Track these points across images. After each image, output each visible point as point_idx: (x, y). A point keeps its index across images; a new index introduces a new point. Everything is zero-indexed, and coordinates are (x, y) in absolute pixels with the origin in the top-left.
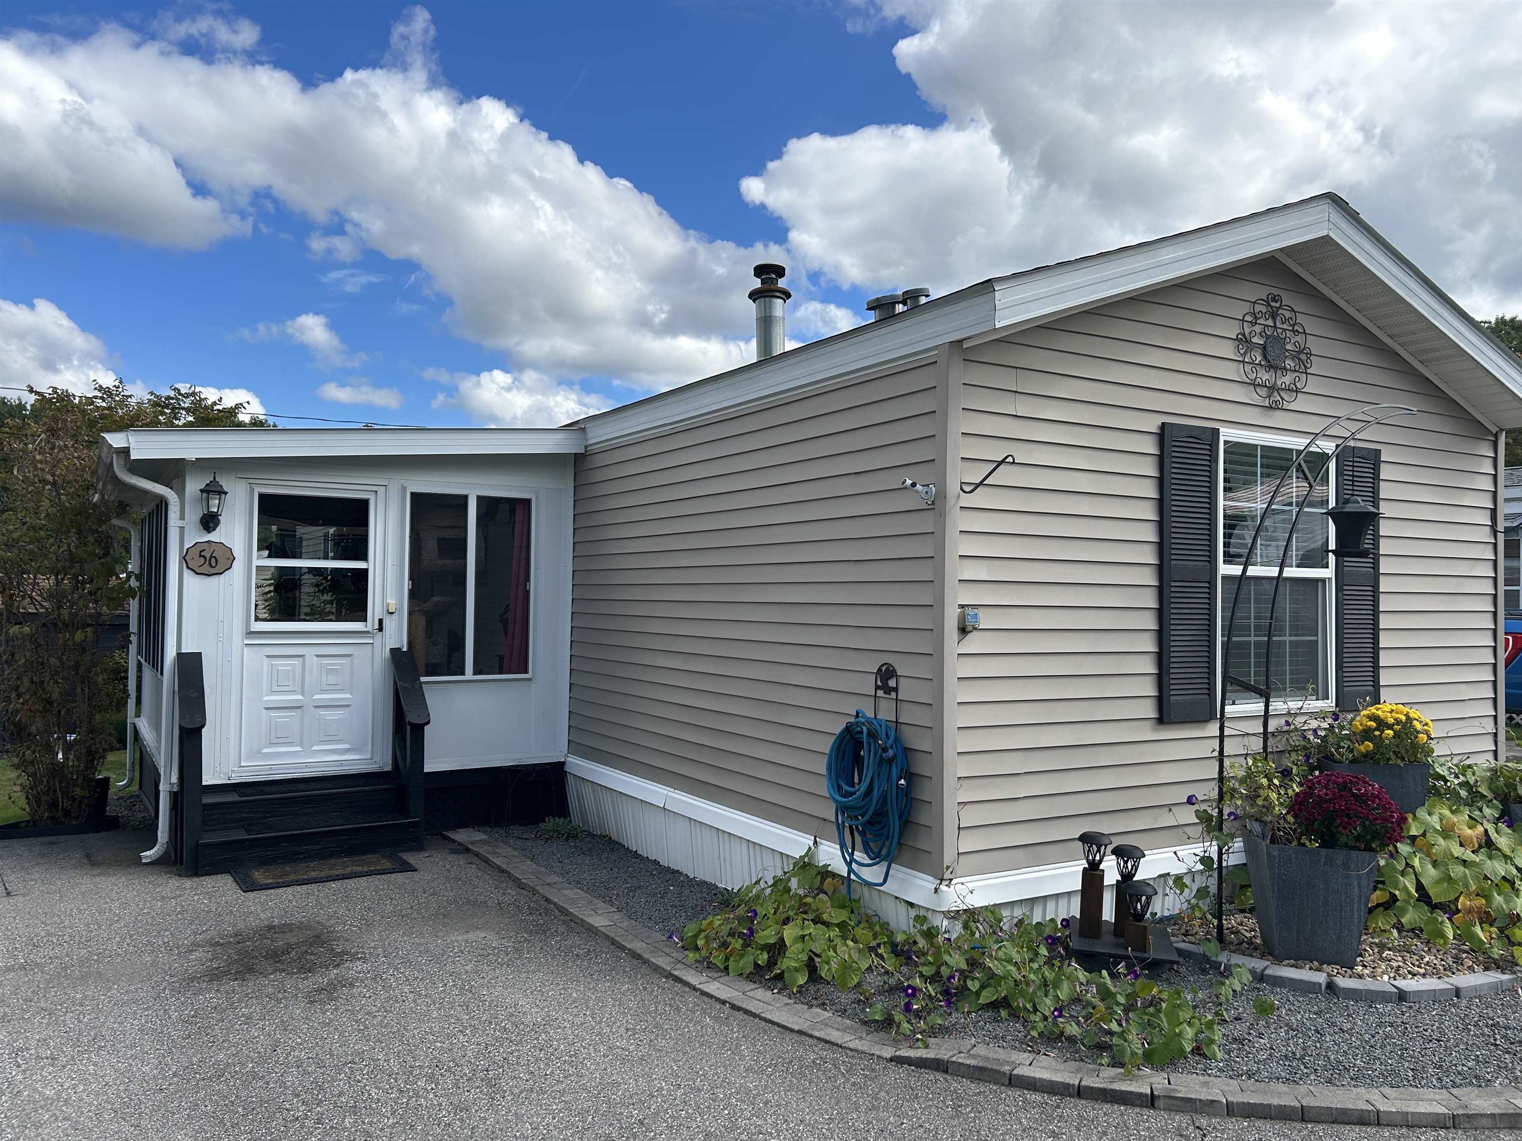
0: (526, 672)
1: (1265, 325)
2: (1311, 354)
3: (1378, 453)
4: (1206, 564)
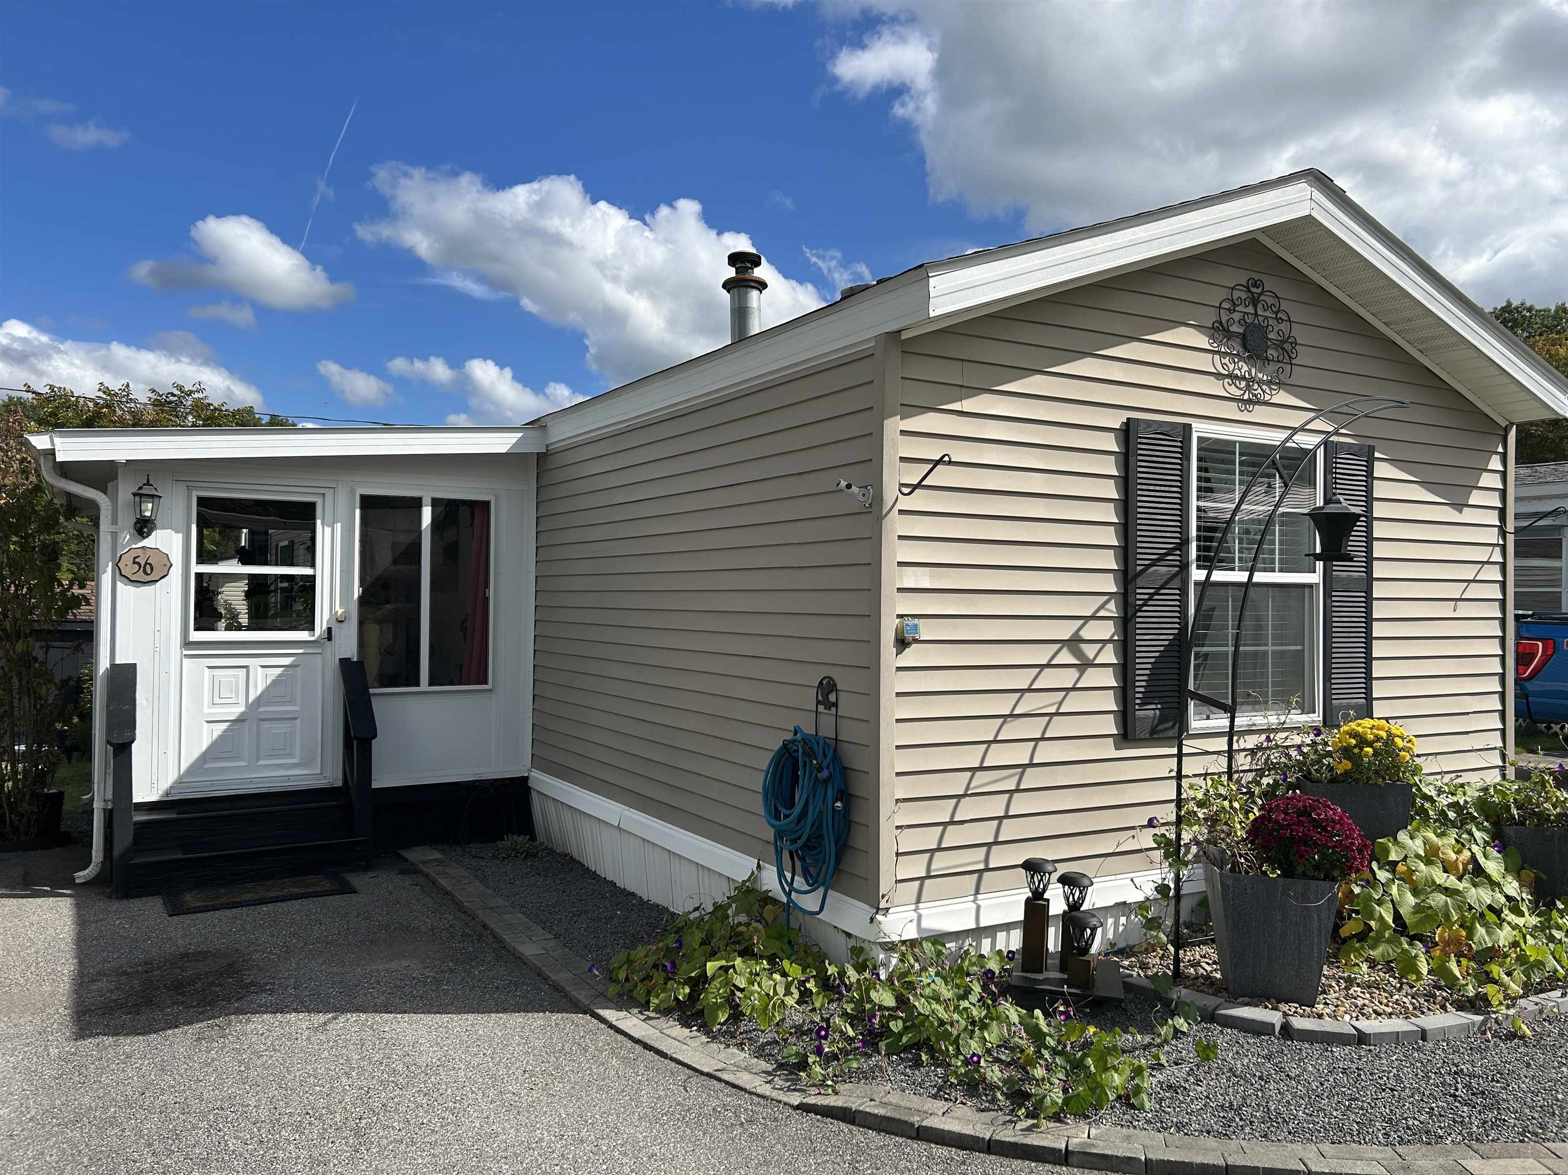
0: (486, 683)
1: (1245, 313)
2: (1296, 344)
3: (1372, 449)
4: (1177, 569)
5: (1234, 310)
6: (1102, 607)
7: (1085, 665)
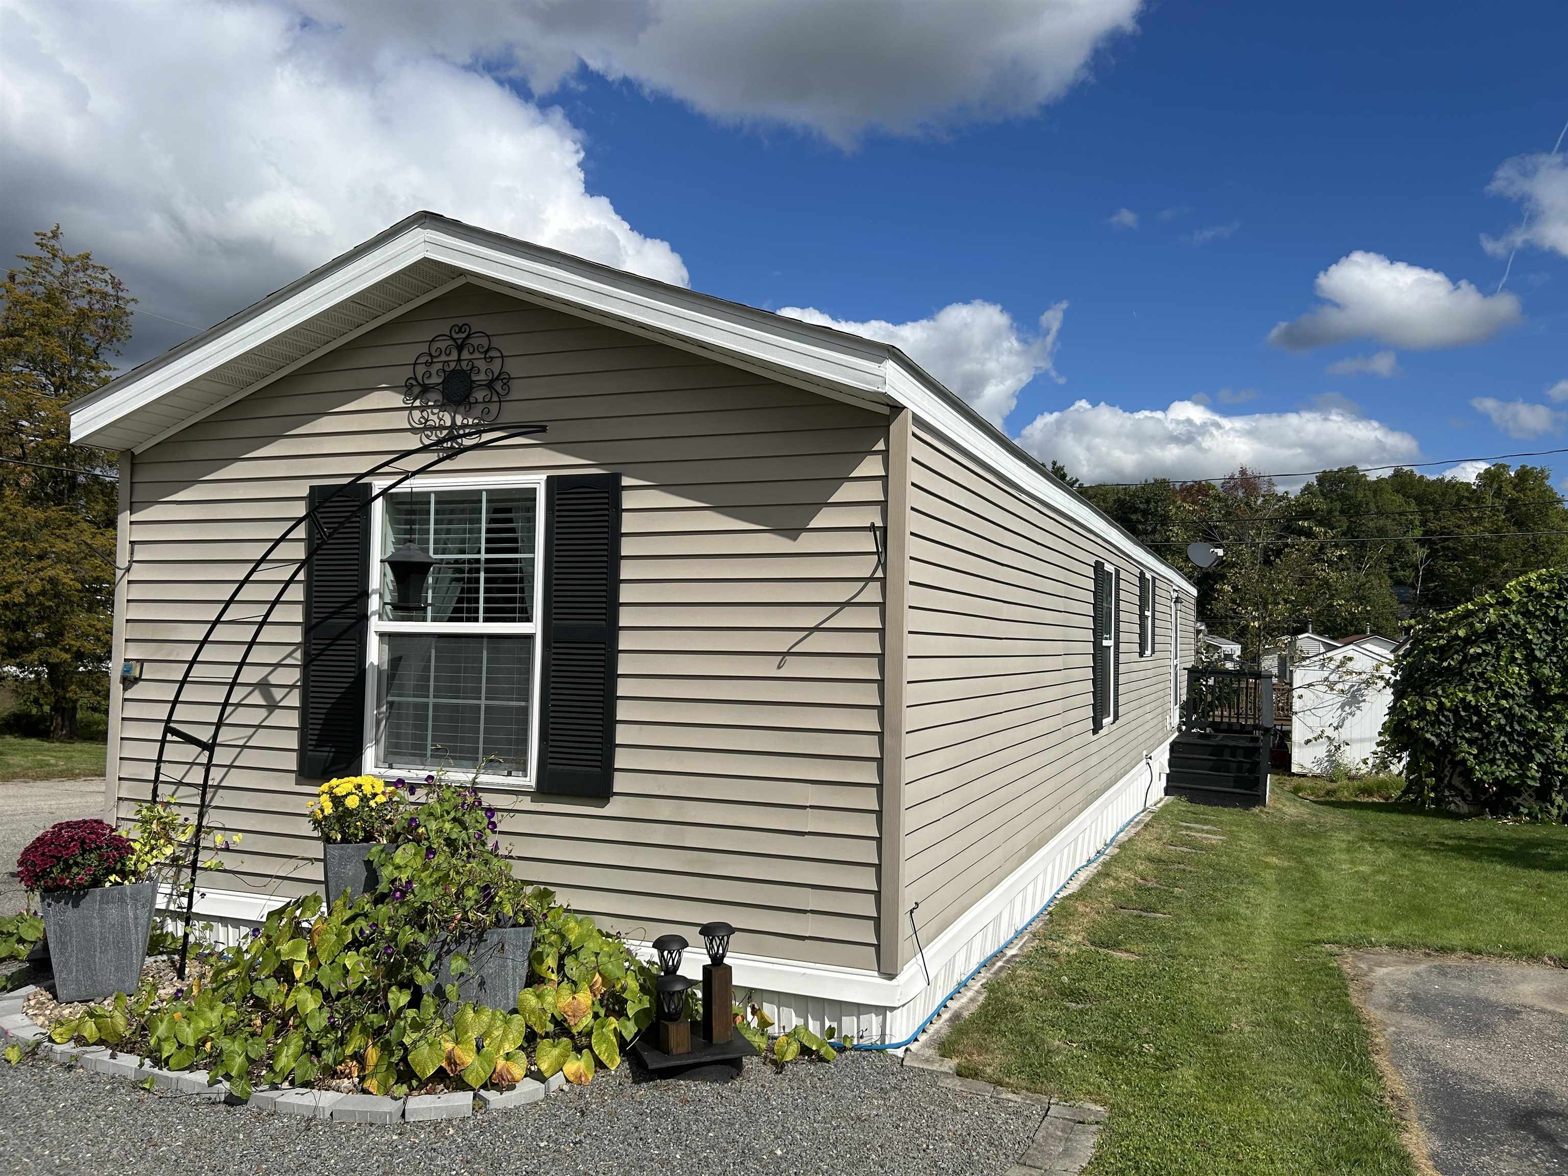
1: (445, 362)
2: (510, 379)
3: (617, 477)
4: (353, 621)
5: (432, 362)
6: (289, 655)
7: (272, 706)
